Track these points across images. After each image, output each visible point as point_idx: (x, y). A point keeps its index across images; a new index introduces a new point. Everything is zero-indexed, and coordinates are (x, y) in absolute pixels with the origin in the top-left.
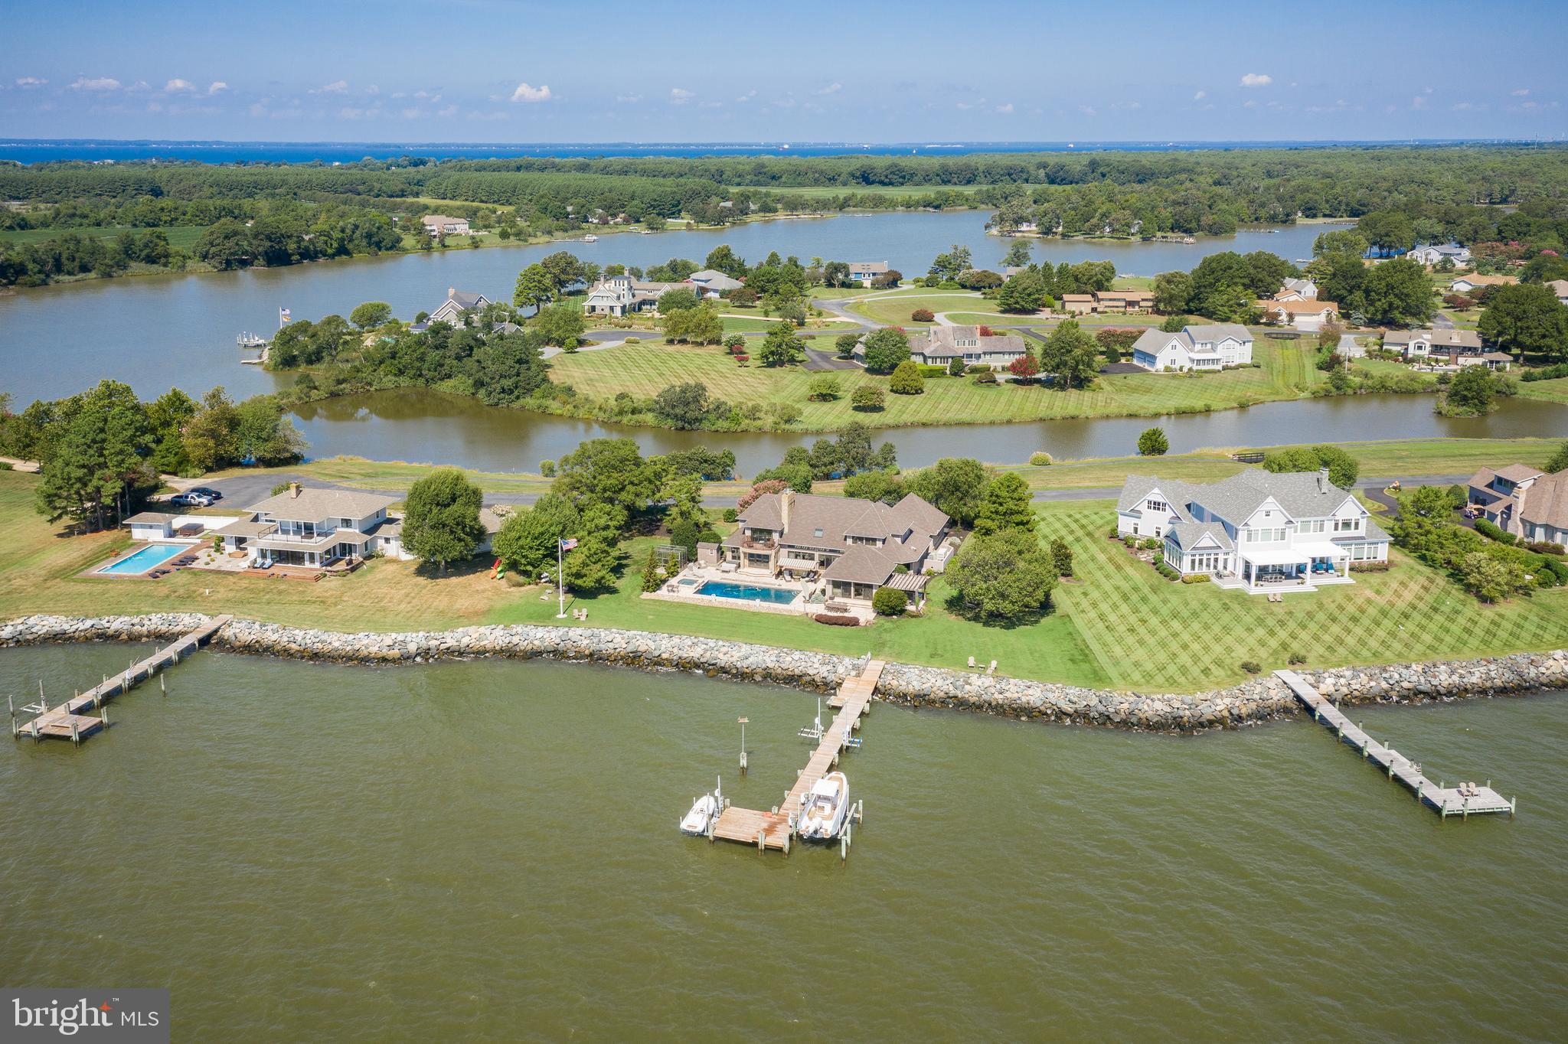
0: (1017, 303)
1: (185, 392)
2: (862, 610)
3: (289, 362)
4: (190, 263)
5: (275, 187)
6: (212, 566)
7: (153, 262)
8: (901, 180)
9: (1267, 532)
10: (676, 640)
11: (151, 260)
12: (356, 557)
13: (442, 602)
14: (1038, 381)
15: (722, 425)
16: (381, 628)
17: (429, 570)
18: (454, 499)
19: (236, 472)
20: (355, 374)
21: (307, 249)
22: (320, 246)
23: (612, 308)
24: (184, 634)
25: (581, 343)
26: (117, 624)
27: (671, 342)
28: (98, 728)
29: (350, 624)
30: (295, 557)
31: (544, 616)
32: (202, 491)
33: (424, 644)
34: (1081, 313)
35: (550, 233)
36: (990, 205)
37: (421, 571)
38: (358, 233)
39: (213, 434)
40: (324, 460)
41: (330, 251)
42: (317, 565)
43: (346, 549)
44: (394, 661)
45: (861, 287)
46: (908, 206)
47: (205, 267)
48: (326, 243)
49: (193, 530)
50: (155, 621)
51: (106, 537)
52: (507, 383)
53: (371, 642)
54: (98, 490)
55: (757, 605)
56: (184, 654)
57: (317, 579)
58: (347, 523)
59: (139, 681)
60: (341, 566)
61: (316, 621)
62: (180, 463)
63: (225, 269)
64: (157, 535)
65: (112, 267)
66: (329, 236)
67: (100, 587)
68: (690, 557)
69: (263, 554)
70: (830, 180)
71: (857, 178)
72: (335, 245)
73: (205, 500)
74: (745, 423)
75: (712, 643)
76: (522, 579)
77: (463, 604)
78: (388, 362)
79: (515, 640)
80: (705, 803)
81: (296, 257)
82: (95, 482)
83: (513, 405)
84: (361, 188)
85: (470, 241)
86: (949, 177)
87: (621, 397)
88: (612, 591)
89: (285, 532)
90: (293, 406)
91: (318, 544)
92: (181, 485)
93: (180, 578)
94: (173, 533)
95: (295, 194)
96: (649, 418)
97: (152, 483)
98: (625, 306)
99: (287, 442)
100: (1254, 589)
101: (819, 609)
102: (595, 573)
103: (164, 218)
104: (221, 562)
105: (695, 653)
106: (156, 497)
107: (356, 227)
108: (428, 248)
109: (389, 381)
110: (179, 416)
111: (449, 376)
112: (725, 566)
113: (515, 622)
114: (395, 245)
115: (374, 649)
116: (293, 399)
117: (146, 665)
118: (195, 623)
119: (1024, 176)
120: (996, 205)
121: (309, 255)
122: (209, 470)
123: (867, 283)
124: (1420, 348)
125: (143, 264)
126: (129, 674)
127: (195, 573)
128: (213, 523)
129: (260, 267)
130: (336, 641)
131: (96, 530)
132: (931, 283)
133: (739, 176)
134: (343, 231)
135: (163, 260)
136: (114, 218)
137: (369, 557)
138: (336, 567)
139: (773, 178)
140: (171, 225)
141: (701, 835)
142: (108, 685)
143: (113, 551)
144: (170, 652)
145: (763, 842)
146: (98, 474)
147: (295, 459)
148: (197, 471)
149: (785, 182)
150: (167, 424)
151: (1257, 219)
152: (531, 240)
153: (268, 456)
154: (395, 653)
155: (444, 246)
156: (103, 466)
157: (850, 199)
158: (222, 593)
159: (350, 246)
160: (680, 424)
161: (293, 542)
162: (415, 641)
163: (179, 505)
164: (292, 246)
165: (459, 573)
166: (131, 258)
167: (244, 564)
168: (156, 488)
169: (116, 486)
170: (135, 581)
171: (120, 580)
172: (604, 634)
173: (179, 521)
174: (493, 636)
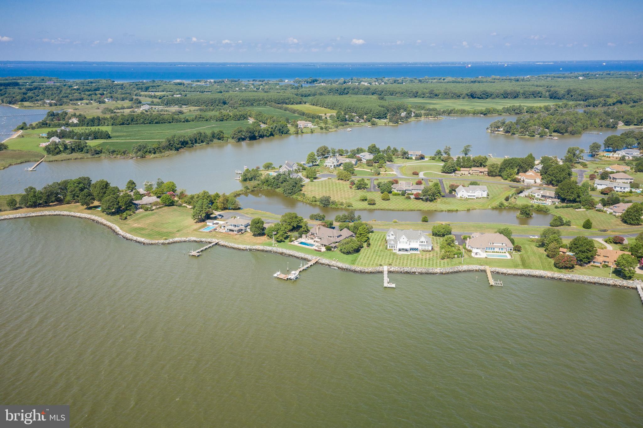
0: (446, 170)
1: (218, 193)
2: (323, 249)
3: (245, 180)
4: (229, 140)
5: (260, 101)
6: (219, 231)
7: (220, 139)
8: (486, 97)
9: (403, 242)
10: (290, 251)
11: (219, 139)
12: (243, 231)
13: (255, 241)
14: (422, 199)
15: (333, 206)
16: (243, 244)
17: (255, 235)
18: (258, 223)
19: (227, 211)
20: (258, 186)
21: (261, 135)
22: (265, 133)
23: (331, 166)
24: (213, 242)
25: (315, 178)
26: (203, 240)
27: (339, 179)
28: (200, 255)
29: (238, 243)
30: (232, 231)
31: (270, 245)
32: (220, 215)
33: (250, 248)
34: (465, 174)
35: (337, 127)
36: (508, 113)
37: (253, 235)
38: (277, 128)
39: (223, 203)
40: (245, 209)
41: (268, 135)
42: (236, 232)
43: (242, 230)
44: (244, 250)
45: (412, 159)
46: (474, 114)
47: (233, 141)
48: (267, 132)
49: (217, 224)
50: (209, 240)
51: (203, 223)
52: (290, 191)
53: (241, 247)
54: (201, 215)
55: (306, 246)
56: (213, 246)
57: (236, 235)
58: (242, 225)
59: (206, 249)
60: (240, 233)
61: (234, 242)
62: (217, 209)
63: (238, 142)
64: (211, 224)
65: (209, 141)
66: (268, 130)
67: (201, 233)
68: (301, 237)
69: (228, 230)
70: (458, 96)
71: (469, 96)
72: (269, 133)
73: (220, 217)
74: (339, 206)
75: (295, 252)
76: (269, 238)
77: (258, 242)
78: (266, 183)
79: (264, 248)
80: (279, 273)
81: (258, 137)
82: (201, 214)
83: (291, 197)
84: (287, 101)
85: (311, 131)
86: (507, 96)
87: (314, 197)
88: (284, 241)
89: (231, 226)
90: (243, 193)
91: (237, 229)
92: (216, 213)
93: (214, 233)
94: (214, 224)
95: (266, 103)
96: (318, 203)
97: (211, 213)
98: (335, 165)
99: (238, 205)
100: (398, 253)
101: (317, 248)
102: (281, 238)
103: (225, 118)
104: (221, 230)
105: (291, 253)
106: (211, 216)
107: (276, 127)
108: (297, 133)
109: (265, 188)
110: (217, 198)
111: (279, 187)
112: (306, 239)
113: (265, 246)
114: (287, 132)
115: (241, 248)
116: (243, 192)
117: (207, 247)
118: (215, 241)
119: (539, 95)
120: (510, 113)
121: (262, 136)
122: (222, 210)
123: (414, 158)
124: (538, 195)
125: (217, 140)
126: (205, 248)
127: (216, 232)
128: (221, 222)
129: (247, 141)
130: (236, 246)
131: (201, 222)
132: (433, 159)
133: (424, 94)
134: (272, 128)
135: (222, 139)
136: (211, 118)
137: (246, 232)
138: (239, 233)
139: (436, 95)
140: (227, 120)
141: (276, 277)
142: (202, 249)
143: (203, 227)
144: (211, 245)
145: (283, 278)
146: (202, 212)
147: (239, 209)
148: (220, 210)
149: (440, 97)
150: (215, 200)
151: (601, 126)
152: (330, 130)
153: (233, 208)
154: (245, 249)
155: (302, 132)
156: (202, 211)
157: (453, 110)
158: (220, 236)
159: (274, 133)
160: (324, 205)
161: (233, 228)
162: (248, 247)
163: (215, 218)
164: (257, 134)
165: (260, 236)
166: (214, 138)
167: (224, 231)
168: (212, 214)
169: (204, 215)
170: (206, 232)
171: (204, 232)
172: (279, 249)
173: (215, 222)
174: (261, 247)
